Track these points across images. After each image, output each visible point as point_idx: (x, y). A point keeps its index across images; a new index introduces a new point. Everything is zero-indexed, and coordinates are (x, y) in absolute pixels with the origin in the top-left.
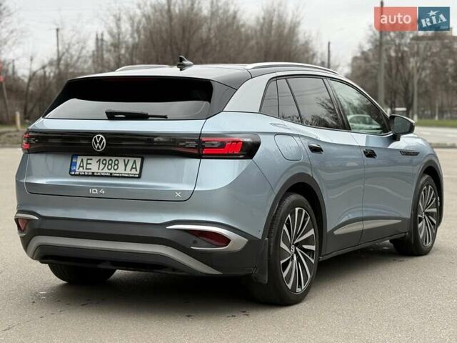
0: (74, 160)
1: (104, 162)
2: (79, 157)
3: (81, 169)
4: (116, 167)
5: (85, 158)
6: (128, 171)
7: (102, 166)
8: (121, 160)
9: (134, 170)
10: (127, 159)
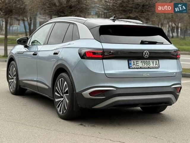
0: (130, 62)
1: (144, 62)
2: (132, 60)
3: (134, 66)
4: (149, 64)
5: (135, 61)
6: (154, 66)
7: (143, 64)
8: (151, 61)
9: (156, 65)
10: (153, 61)
